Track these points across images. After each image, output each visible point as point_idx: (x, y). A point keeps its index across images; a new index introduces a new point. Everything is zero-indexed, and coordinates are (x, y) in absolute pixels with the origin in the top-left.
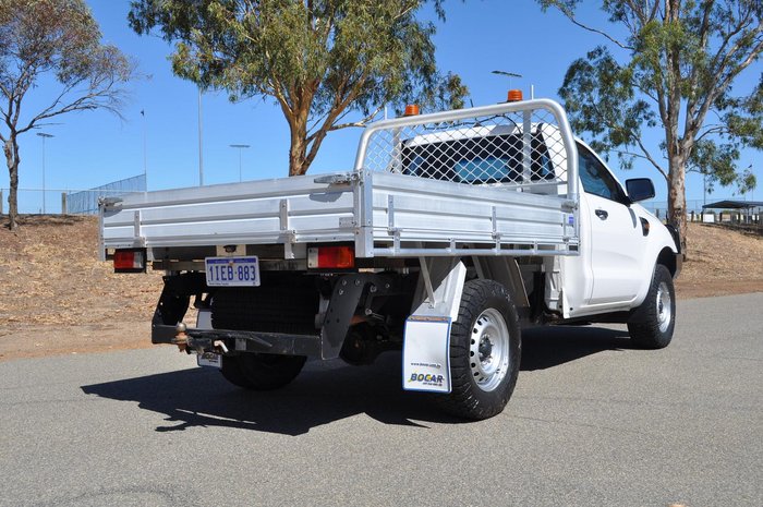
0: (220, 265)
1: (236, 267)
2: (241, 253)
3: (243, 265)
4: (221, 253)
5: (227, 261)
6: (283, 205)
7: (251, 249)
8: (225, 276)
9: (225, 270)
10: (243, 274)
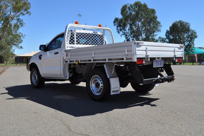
0: (156, 62)
1: (159, 62)
2: (160, 59)
3: (161, 62)
4: (157, 59)
5: (158, 61)
6: (174, 49)
7: (163, 58)
8: (157, 65)
9: (157, 63)
10: (161, 64)
